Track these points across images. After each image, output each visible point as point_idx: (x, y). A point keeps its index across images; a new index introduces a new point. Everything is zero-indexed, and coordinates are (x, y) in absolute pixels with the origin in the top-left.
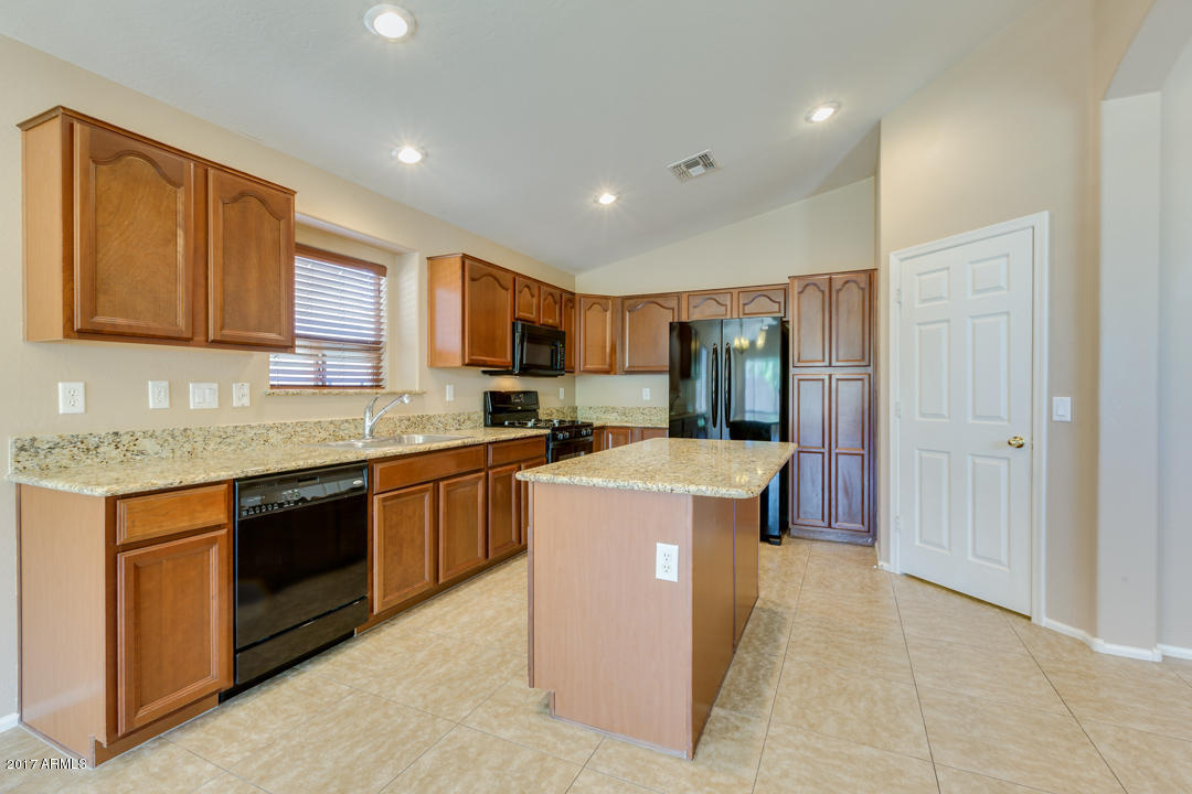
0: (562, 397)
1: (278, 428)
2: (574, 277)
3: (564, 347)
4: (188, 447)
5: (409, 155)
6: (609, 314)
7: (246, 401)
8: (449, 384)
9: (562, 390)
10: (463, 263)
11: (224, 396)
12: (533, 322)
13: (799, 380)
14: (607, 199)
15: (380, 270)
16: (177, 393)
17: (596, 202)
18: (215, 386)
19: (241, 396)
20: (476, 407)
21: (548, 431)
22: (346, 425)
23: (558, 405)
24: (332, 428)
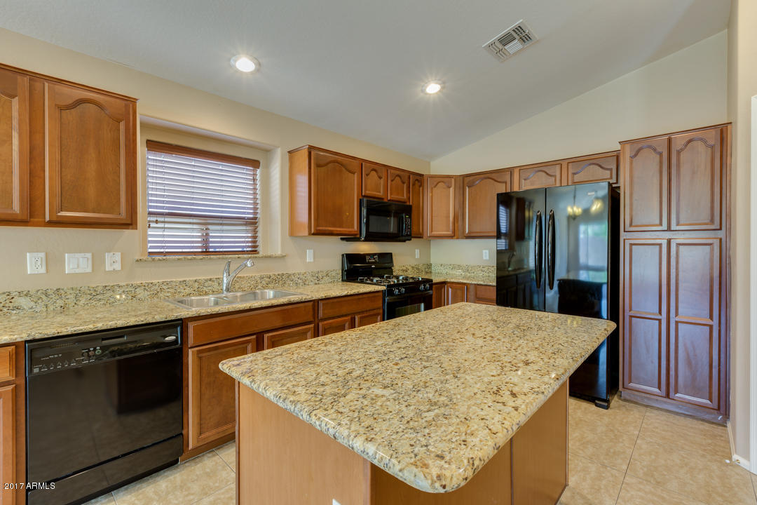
0: (417, 256)
1: (146, 287)
2: (429, 163)
3: (410, 217)
4: (60, 303)
5: (245, 64)
6: (452, 190)
7: (118, 267)
8: (309, 249)
9: (417, 251)
10: (310, 153)
11: (97, 262)
12: (383, 199)
13: (631, 245)
14: (433, 88)
15: (255, 164)
16: (53, 261)
17: (423, 91)
18: (89, 255)
19: (113, 262)
20: (335, 265)
21: (384, 288)
22: (210, 282)
23: (413, 263)
24: (196, 285)
